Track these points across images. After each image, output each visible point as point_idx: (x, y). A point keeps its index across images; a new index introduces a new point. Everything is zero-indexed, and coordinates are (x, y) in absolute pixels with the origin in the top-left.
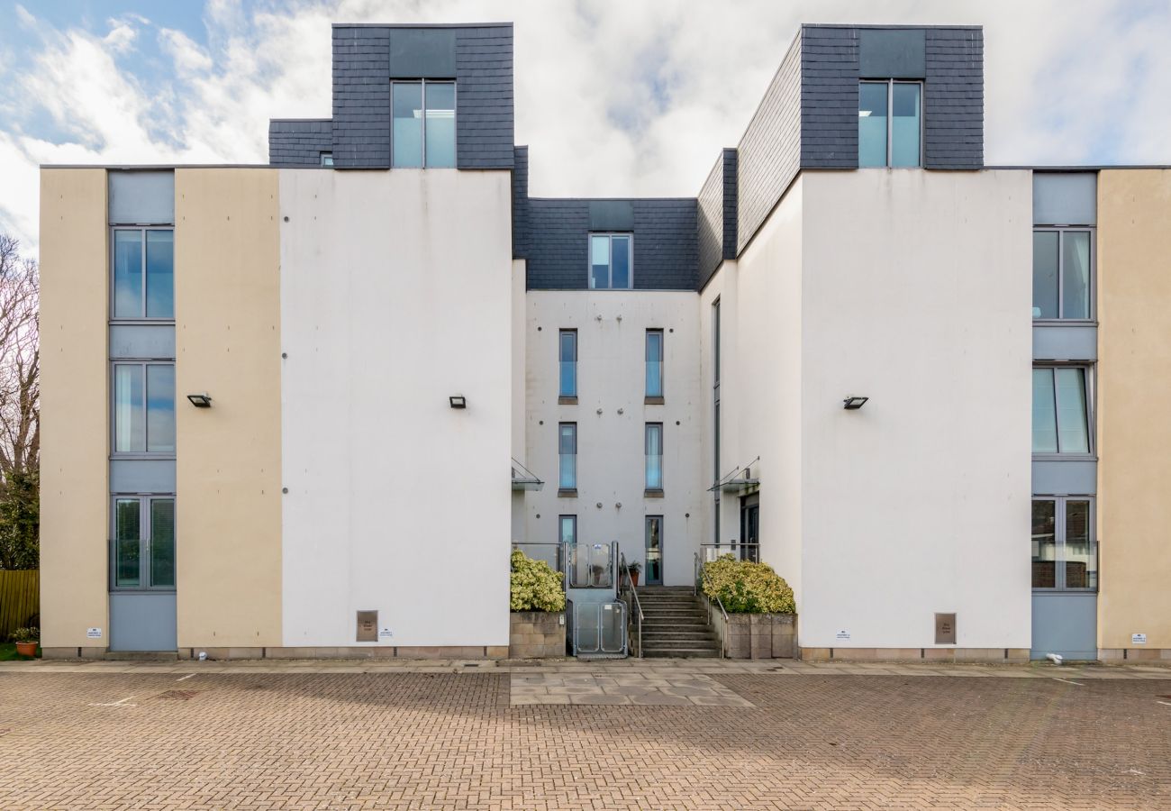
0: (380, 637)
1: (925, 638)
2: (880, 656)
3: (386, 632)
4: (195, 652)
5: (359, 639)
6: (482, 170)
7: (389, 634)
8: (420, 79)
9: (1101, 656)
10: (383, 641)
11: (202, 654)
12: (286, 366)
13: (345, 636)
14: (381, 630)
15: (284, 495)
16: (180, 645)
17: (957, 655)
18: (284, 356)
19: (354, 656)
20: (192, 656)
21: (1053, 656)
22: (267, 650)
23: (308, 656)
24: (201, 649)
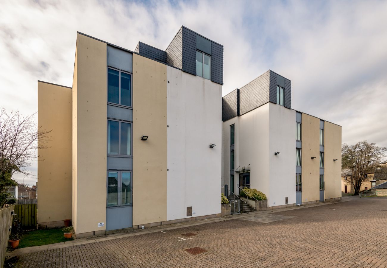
0: (193, 215)
1: (284, 203)
2: (279, 207)
3: (194, 213)
4: (139, 227)
5: (188, 215)
6: (216, 83)
7: (195, 213)
8: (203, 52)
9: (303, 204)
10: (194, 216)
11: (143, 227)
12: (168, 130)
13: (183, 215)
14: (193, 212)
15: (167, 171)
16: (134, 224)
17: (288, 206)
18: (168, 126)
19: (186, 221)
20: (138, 228)
21: (298, 204)
22: (162, 222)
23: (174, 223)
24: (141, 225)
